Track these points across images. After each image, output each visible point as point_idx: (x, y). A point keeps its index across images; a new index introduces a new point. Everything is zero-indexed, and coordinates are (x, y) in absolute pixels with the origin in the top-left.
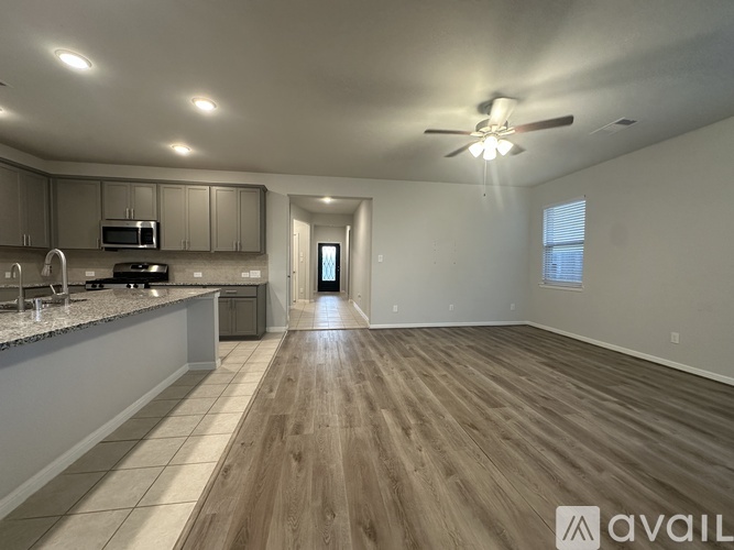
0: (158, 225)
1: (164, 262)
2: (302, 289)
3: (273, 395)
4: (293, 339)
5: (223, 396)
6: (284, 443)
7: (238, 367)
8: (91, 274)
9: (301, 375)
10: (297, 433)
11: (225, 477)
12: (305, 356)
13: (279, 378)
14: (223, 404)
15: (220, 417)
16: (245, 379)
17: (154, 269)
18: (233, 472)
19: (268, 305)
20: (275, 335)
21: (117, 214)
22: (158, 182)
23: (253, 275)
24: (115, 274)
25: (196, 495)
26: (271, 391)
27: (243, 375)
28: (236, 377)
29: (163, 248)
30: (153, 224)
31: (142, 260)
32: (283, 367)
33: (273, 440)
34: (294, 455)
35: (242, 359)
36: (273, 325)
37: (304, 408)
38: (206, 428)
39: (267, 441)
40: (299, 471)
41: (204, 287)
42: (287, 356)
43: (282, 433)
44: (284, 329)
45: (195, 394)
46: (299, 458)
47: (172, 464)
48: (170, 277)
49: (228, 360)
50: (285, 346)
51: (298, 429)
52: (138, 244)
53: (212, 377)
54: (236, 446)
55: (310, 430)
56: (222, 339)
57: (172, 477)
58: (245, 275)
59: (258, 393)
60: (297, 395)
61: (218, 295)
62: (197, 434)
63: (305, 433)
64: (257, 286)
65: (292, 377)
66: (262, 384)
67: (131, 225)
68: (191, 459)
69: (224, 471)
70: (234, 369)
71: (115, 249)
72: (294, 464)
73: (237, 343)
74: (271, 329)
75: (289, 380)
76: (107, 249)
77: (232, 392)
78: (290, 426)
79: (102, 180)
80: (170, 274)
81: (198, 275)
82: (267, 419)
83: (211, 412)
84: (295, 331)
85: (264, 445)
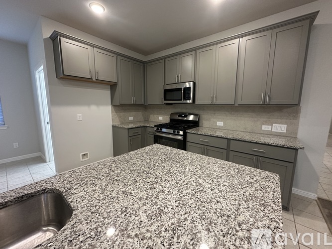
0: (194, 84)
1: (197, 112)
17: (191, 118)
21: (171, 81)
22: (195, 49)
23: (276, 129)
24: (171, 120)
29: (197, 102)
31: (184, 111)
36: (297, 187)
48: (200, 124)
52: (181, 100)
58: (266, 128)
67: (178, 86)
71: (171, 104)
76: (167, 104)
79: (164, 58)
80: (200, 122)
81: (220, 124)
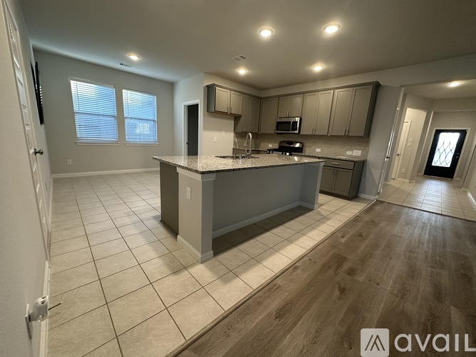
0: (301, 119)
1: (301, 141)
2: (403, 170)
3: (343, 240)
4: (377, 208)
5: (311, 227)
6: (336, 274)
7: (328, 213)
8: (270, 146)
9: (371, 236)
10: (348, 274)
11: (293, 271)
12: (383, 224)
13: (352, 231)
14: (309, 231)
15: (305, 237)
16: (329, 222)
17: (298, 145)
18: (298, 271)
19: (363, 178)
20: (364, 200)
21: (283, 114)
22: (303, 93)
23: (355, 153)
24: (280, 147)
25: (277, 270)
26: (343, 237)
27: (328, 219)
28: (325, 219)
29: (301, 133)
30: (297, 119)
31: (292, 140)
32: (359, 225)
33: (329, 268)
34: (340, 287)
35: (333, 209)
36: (364, 192)
37: (363, 260)
38: (295, 240)
39: (325, 267)
40: (338, 299)
41: (319, 158)
42: (367, 218)
43: (338, 268)
44: (374, 198)
45: (297, 219)
46: (342, 291)
47: (274, 249)
48: (303, 151)
49: (322, 207)
50: (368, 211)
51: (351, 272)
52: (290, 130)
53: (310, 214)
54: (306, 258)
55: (361, 278)
56: (322, 192)
57: (271, 254)
58: (349, 153)
59: (333, 234)
60: (362, 248)
61: (323, 164)
62: (290, 241)
63: (356, 277)
64: (355, 162)
65: (364, 235)
66: (338, 230)
67: (292, 120)
68: (282, 252)
69: (293, 267)
70: (325, 213)
71: (281, 134)
72: (337, 292)
73: (333, 198)
74: (362, 196)
75: (360, 235)
76: (278, 134)
77: (317, 226)
78: (346, 266)
79: (279, 97)
80: (304, 149)
81: (318, 150)
82: (332, 253)
83: (301, 233)
84: (382, 202)
85: (323, 267)
